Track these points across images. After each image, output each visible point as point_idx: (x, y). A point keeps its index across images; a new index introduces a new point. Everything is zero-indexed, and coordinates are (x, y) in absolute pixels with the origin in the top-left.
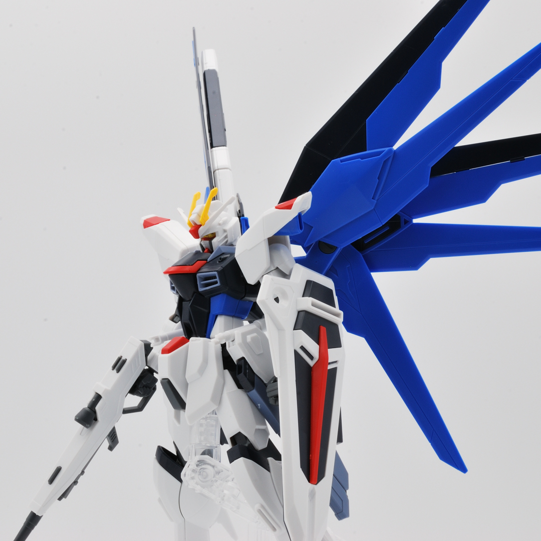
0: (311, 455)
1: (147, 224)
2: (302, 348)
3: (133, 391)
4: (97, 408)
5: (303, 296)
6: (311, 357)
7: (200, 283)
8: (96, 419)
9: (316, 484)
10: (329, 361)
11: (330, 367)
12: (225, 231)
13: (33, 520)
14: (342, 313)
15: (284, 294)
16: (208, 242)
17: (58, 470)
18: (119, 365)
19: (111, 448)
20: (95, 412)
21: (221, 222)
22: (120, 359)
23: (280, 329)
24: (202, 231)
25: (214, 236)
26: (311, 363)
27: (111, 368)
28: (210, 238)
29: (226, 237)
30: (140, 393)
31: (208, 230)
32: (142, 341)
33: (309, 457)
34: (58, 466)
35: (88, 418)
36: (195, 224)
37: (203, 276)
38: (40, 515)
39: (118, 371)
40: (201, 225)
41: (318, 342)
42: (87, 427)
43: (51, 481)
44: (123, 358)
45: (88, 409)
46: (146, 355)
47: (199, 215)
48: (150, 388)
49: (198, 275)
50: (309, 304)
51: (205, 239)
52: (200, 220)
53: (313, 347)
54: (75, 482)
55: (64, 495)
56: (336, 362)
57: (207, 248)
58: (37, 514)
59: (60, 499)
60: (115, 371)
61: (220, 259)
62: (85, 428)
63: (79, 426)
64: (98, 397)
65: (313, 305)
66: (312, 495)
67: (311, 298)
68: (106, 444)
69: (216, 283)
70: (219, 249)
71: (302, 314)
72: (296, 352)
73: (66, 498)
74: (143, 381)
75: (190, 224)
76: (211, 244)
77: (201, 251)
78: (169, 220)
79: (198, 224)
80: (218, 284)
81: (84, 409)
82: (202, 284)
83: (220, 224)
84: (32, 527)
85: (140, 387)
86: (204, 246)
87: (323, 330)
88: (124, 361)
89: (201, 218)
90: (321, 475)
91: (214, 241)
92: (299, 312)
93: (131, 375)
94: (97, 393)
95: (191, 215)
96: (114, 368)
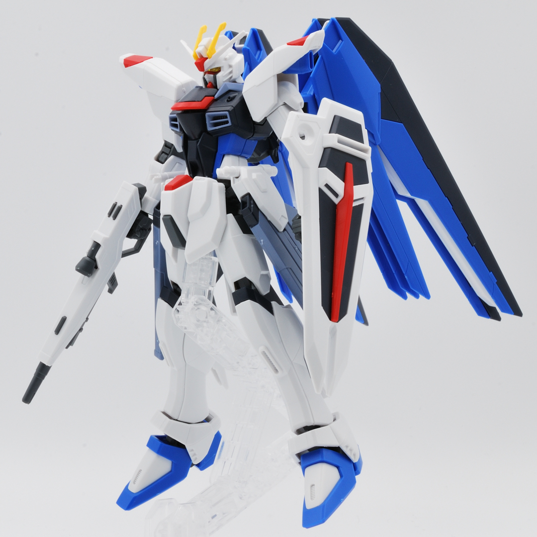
0: (333, 294)
1: (128, 63)
2: (327, 186)
3: (130, 235)
4: (97, 256)
5: (330, 132)
6: (336, 195)
7: (209, 122)
8: (96, 267)
9: (337, 322)
10: (354, 199)
11: (355, 204)
12: (230, 66)
13: (43, 370)
14: (370, 148)
15: (310, 130)
16: (212, 75)
17: (64, 320)
18: (115, 211)
19: (111, 291)
20: (95, 261)
21: (227, 57)
22: (115, 205)
23: (304, 166)
24: (207, 65)
25: (219, 70)
26: (336, 201)
27: (107, 215)
28: (215, 72)
29: (231, 72)
30: (137, 236)
31: (213, 64)
32: (135, 185)
33: (331, 295)
34: (63, 316)
35: (88, 267)
36: (202, 57)
37: (212, 115)
38: (50, 366)
39: (115, 218)
40: (207, 58)
41: (344, 180)
42: (89, 276)
43: (58, 331)
44: (118, 205)
45: (88, 259)
46: (141, 198)
47: (206, 48)
48: (146, 230)
49: (207, 114)
50: (335, 140)
51: (210, 72)
52: (208, 52)
53: (338, 185)
54: (81, 330)
55: (71, 343)
56: (362, 198)
57: (210, 82)
58: (47, 365)
59: (67, 347)
60: (111, 217)
61: (229, 98)
62: (86, 277)
63: (80, 275)
64: (97, 246)
65: (339, 142)
66: (333, 333)
67: (337, 134)
68: (107, 287)
69: (227, 122)
70: (225, 86)
71: (328, 151)
72: (320, 191)
73: (72, 345)
74: (139, 225)
75: (195, 56)
76: (215, 78)
77: (204, 87)
78: (152, 58)
79: (205, 56)
80: (230, 124)
81: (83, 259)
82: (211, 123)
83: (226, 59)
84: (43, 378)
85: (137, 231)
86: (208, 80)
87: (350, 167)
88: (120, 208)
89: (208, 51)
90: (343, 312)
91: (219, 75)
92: (325, 149)
93: (128, 219)
94: (95, 242)
95: (197, 47)
96: (110, 214)
